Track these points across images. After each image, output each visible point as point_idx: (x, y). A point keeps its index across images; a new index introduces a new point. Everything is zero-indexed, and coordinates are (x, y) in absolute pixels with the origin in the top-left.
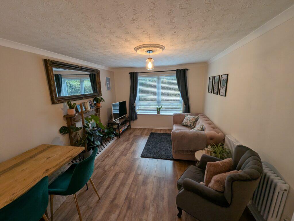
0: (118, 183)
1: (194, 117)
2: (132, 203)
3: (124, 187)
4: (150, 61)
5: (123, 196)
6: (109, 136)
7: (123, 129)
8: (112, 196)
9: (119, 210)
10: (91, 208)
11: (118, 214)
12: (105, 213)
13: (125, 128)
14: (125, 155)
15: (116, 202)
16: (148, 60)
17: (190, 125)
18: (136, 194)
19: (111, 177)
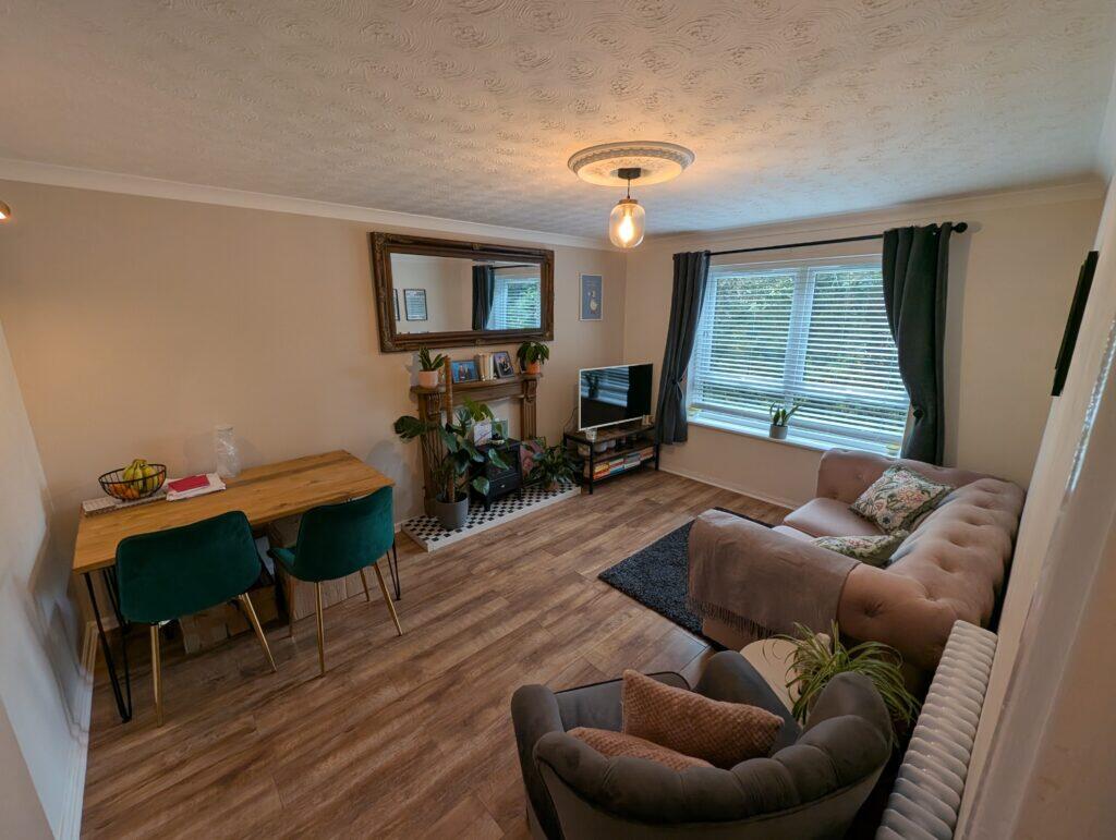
0: (469, 620)
1: (920, 487)
2: (452, 689)
3: (474, 638)
4: (627, 213)
5: (450, 660)
6: (543, 477)
7: (617, 468)
8: (427, 644)
9: (412, 688)
10: (370, 644)
11: (404, 694)
12: (381, 675)
13: (627, 466)
14: (557, 554)
15: (425, 663)
16: (617, 209)
17: (886, 520)
18: (483, 675)
19: (468, 598)
